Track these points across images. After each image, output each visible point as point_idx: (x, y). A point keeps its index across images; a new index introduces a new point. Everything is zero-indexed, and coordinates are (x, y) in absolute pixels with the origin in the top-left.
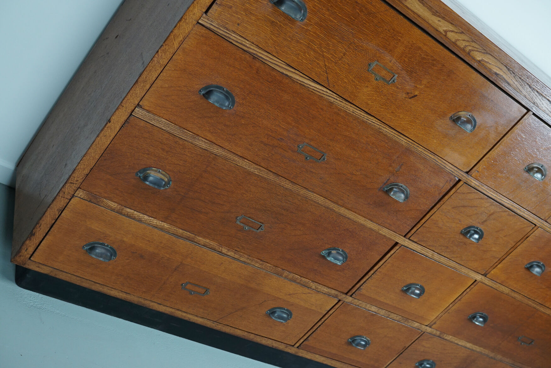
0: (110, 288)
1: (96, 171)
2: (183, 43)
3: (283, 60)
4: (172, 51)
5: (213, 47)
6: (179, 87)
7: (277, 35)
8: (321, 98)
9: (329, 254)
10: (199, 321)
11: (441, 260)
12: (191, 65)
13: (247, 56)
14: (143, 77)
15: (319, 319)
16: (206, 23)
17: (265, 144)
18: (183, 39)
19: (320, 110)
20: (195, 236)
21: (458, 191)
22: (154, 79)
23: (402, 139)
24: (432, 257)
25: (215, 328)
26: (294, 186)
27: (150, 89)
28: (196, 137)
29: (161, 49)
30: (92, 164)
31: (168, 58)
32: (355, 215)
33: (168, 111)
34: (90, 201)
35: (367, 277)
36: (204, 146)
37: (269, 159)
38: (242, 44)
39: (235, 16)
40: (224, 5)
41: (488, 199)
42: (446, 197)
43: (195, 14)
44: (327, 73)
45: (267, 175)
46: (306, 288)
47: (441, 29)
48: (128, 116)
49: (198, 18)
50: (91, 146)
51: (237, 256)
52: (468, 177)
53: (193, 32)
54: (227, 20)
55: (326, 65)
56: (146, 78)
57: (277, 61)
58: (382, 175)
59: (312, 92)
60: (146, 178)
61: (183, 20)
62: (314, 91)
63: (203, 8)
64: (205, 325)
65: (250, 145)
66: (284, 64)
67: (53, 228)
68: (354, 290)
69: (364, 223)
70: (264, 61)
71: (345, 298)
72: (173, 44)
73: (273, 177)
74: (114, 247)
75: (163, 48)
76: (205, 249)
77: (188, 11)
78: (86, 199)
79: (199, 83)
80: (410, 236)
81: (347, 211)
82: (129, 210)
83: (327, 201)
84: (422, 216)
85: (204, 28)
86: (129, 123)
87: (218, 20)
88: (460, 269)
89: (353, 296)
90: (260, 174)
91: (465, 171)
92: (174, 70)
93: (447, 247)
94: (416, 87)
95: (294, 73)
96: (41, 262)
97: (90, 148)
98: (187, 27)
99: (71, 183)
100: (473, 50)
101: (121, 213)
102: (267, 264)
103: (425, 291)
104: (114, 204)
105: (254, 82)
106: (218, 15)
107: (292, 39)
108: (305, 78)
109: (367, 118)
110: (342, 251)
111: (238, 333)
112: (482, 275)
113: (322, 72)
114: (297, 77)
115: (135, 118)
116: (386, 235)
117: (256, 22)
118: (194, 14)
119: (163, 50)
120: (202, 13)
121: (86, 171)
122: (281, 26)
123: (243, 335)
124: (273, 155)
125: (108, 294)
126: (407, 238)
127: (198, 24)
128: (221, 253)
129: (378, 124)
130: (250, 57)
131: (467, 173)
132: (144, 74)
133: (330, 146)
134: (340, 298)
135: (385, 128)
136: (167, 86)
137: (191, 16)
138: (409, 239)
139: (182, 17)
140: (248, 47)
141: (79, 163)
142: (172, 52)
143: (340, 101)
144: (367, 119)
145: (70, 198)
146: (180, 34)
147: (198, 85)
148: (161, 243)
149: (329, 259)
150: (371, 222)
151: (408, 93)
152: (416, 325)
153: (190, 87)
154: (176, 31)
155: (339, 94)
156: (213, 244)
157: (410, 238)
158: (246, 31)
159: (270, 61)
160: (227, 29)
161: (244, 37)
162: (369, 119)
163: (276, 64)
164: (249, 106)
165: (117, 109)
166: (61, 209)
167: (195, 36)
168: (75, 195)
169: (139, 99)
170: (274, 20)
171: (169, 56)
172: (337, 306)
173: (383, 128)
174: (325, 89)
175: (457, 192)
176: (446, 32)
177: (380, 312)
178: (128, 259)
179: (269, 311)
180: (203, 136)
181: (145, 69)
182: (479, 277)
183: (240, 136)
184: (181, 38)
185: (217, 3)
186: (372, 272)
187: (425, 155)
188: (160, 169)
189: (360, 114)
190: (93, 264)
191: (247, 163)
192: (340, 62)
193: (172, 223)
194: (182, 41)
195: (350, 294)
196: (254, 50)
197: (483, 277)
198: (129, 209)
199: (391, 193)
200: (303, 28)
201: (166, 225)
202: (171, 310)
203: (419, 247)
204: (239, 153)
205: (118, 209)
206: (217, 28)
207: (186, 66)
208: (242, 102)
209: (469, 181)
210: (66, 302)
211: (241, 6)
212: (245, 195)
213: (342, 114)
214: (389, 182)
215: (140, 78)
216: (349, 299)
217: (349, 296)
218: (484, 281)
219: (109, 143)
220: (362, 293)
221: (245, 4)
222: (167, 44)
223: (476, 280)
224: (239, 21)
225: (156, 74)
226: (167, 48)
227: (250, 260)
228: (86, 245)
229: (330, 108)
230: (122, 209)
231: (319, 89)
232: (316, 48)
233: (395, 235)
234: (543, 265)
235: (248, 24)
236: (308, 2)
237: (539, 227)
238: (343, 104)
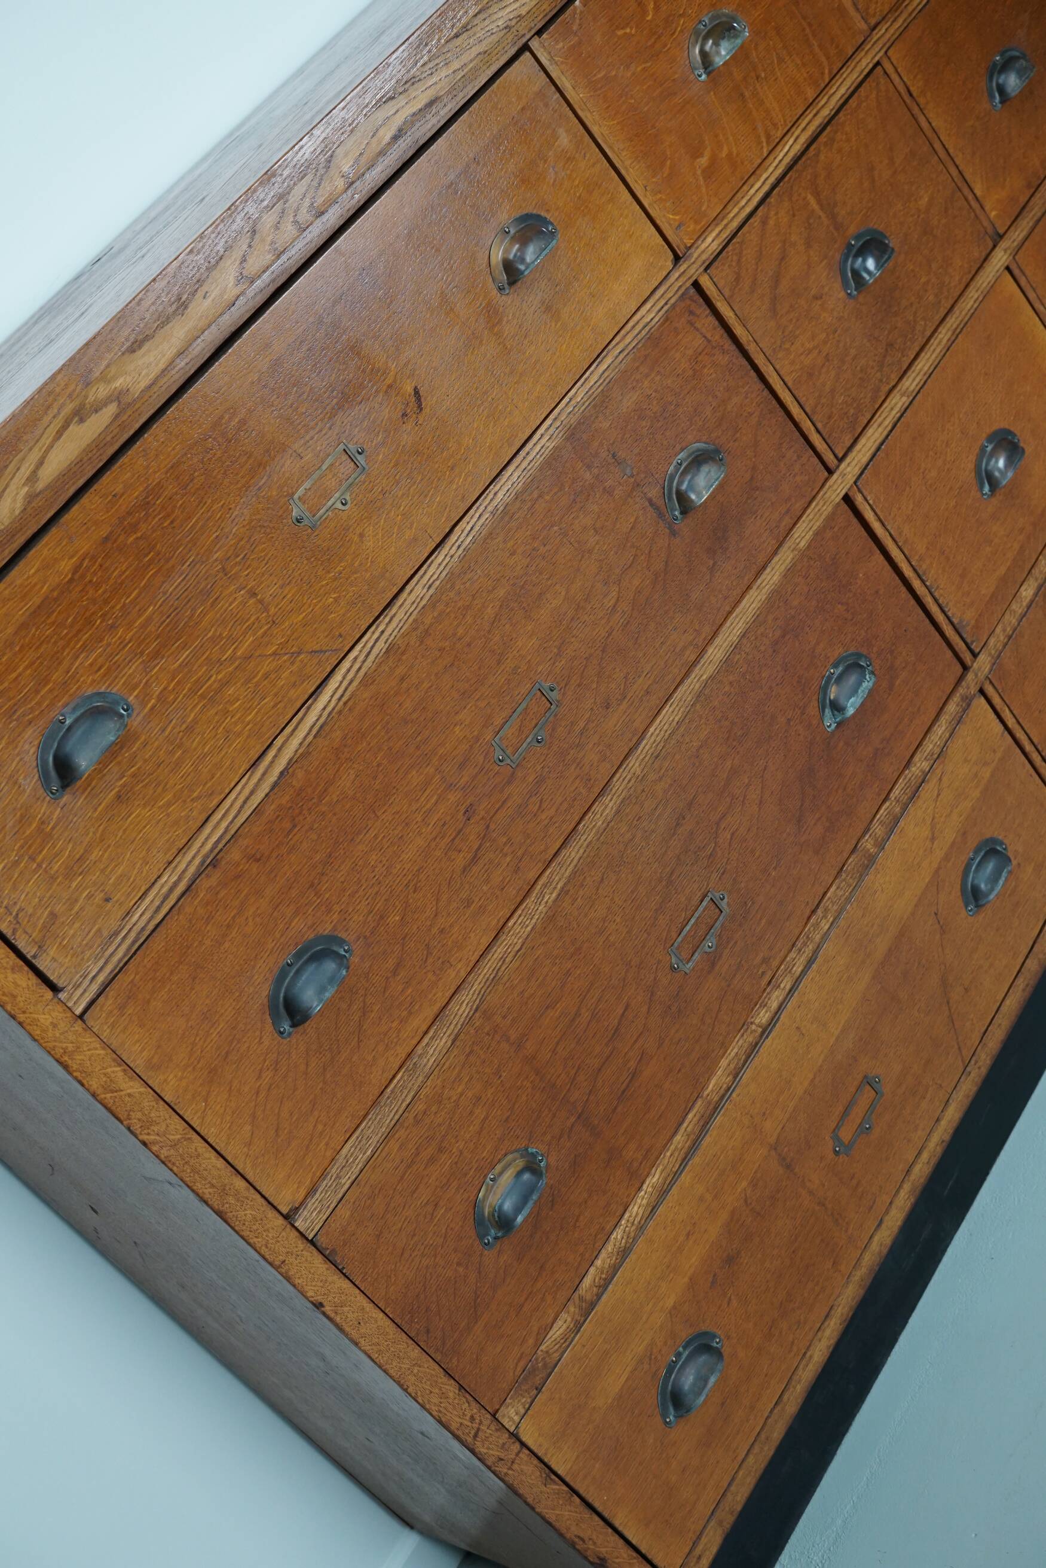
0: (804, 1362)
1: (455, 1361)
2: (131, 1065)
3: (237, 780)
4: (148, 1101)
5: (159, 981)
6: (258, 1093)
7: (160, 788)
8: (368, 681)
9: (837, 707)
10: (953, 1115)
11: (926, 368)
12: (202, 1052)
13: (205, 883)
14: (210, 1194)
15: (1023, 758)
16: (87, 994)
17: (475, 859)
18: (120, 1065)
19: (405, 685)
20: (702, 1096)
21: (727, 292)
22: (221, 1163)
23: (538, 448)
24: (908, 397)
25: (984, 1071)
26: (614, 791)
27: (248, 1177)
28: (414, 1061)
29: (138, 1132)
30: (434, 1370)
31: (167, 1116)
32: (737, 616)
33: (321, 1133)
34: (539, 1390)
35: (929, 601)
36: (442, 1042)
37: (520, 853)
38: (166, 897)
39: (82, 909)
40: (44, 937)
41: (770, 203)
42: (739, 331)
43: (55, 1021)
44: (299, 653)
45: (563, 869)
46: (923, 789)
47: (232, 292)
48: (315, 1251)
49: (69, 1014)
50: (380, 1367)
51: (785, 981)
52: (692, 256)
53: (105, 1034)
54: (89, 932)
55: (274, 654)
56: (213, 1186)
57: (236, 798)
58: (632, 520)
59: (346, 706)
60: (504, 1223)
61: (66, 1058)
62: (344, 699)
63: (42, 996)
64: (970, 1099)
65: (468, 906)
66: (249, 779)
67: (597, 1505)
68: (960, 646)
69: (764, 591)
70: (228, 837)
71: (976, 675)
72: (130, 1095)
73: (576, 850)
74: (685, 1334)
75: (136, 1128)
76: (747, 1075)
77: (42, 1041)
78: (529, 1400)
79: (258, 1033)
80: (832, 457)
81: (718, 641)
82: (587, 1281)
83: (677, 695)
84: (782, 413)
85: (101, 999)
86: (333, 1251)
87: (83, 959)
88: (964, 313)
89: (977, 650)
90: (559, 886)
91: (670, 265)
92: (206, 1101)
93: (890, 345)
94: (390, 386)
95: (280, 750)
96: (687, 1550)
97: (385, 1371)
98: (89, 1050)
99: (476, 1436)
101: (592, 1305)
102: (829, 895)
103: (1007, 427)
104: (559, 1323)
105: (286, 874)
106: (69, 957)
107: (180, 746)
108: (302, 719)
109: (454, 548)
110: (835, 666)
111: (1013, 1004)
112: (995, 246)
113: (294, 668)
114: (294, 743)
115: (323, 1231)
116: (815, 528)
117: (109, 846)
118: (55, 1026)
119: (141, 1127)
120: (56, 1000)
121: (451, 1389)
122: (134, 775)
123: (1024, 990)
124: (509, 839)
125: (820, 1370)
126: (838, 467)
127: (85, 1017)
128: (766, 1030)
129: (480, 516)
130: (208, 876)
131: (677, 258)
132: (201, 1191)
133: (516, 668)
134: (974, 690)
135: (495, 494)
136: (248, 1128)
137: (58, 1035)
138: (840, 460)
139: (57, 1061)
140: (180, 879)
141: (423, 1406)
142: (154, 1103)
143: (390, 622)
144: (459, 547)
145: (517, 1445)
146: (105, 1074)
147: (261, 1038)
148: (701, 1199)
149: (850, 711)
150: (768, 570)
151: (404, 415)
153: (265, 1060)
154: (94, 1084)
155: (368, 624)
156: (736, 1048)
157: (840, 455)
158: (132, 879)
159: (230, 818)
160: (116, 933)
161: (148, 886)
162: (461, 540)
163: (245, 802)
164: (352, 896)
165: (288, 1279)
166: (544, 1475)
167: (118, 1031)
168: (512, 1429)
169: (271, 1214)
170: (113, 793)
171: (164, 1111)
172: (997, 701)
173: (495, 502)
174: (346, 664)
175: (731, 296)
176: (241, 278)
177: (1041, 572)
178: (730, 1299)
179: (966, 906)
180: (415, 1042)
181: (188, 1186)
182: (1000, 258)
183: (435, 930)
184: (117, 1072)
185: (34, 957)
186: (916, 584)
187: (598, 384)
188: (486, 1176)
189: (438, 568)
190: (723, 1404)
191: (520, 921)
192: (272, 611)
193: (650, 1158)
194: (124, 1070)
195: (967, 657)
196: (189, 862)
197: (1004, 244)
198: (585, 1280)
199: (692, 501)
200: (152, 708)
201: (654, 1179)
202: (903, 1194)
203: (870, 431)
204: (485, 941)
205: (577, 1310)
206: (106, 963)
207: (199, 1066)
208: (336, 915)
209: (704, 257)
210: (818, 1490)
211: (56, 884)
212: (612, 939)
213: (428, 621)
214: (660, 502)
215: (210, 1203)
216: (982, 664)
217: (973, 662)
218: (1015, 244)
219: (381, 1315)
220: (973, 622)
221: (52, 872)
222: (126, 1113)
223: (1008, 268)
224: (99, 897)
225: (207, 1155)
226: (139, 1115)
227: (805, 944)
228: (664, 1415)
229: (403, 653)
230: (581, 1298)
231: (341, 683)
232: (219, 678)
233: (821, 504)
234: (1002, 54)
235: (112, 870)
236: (79, 686)
237: (886, 52)
238: (400, 615)
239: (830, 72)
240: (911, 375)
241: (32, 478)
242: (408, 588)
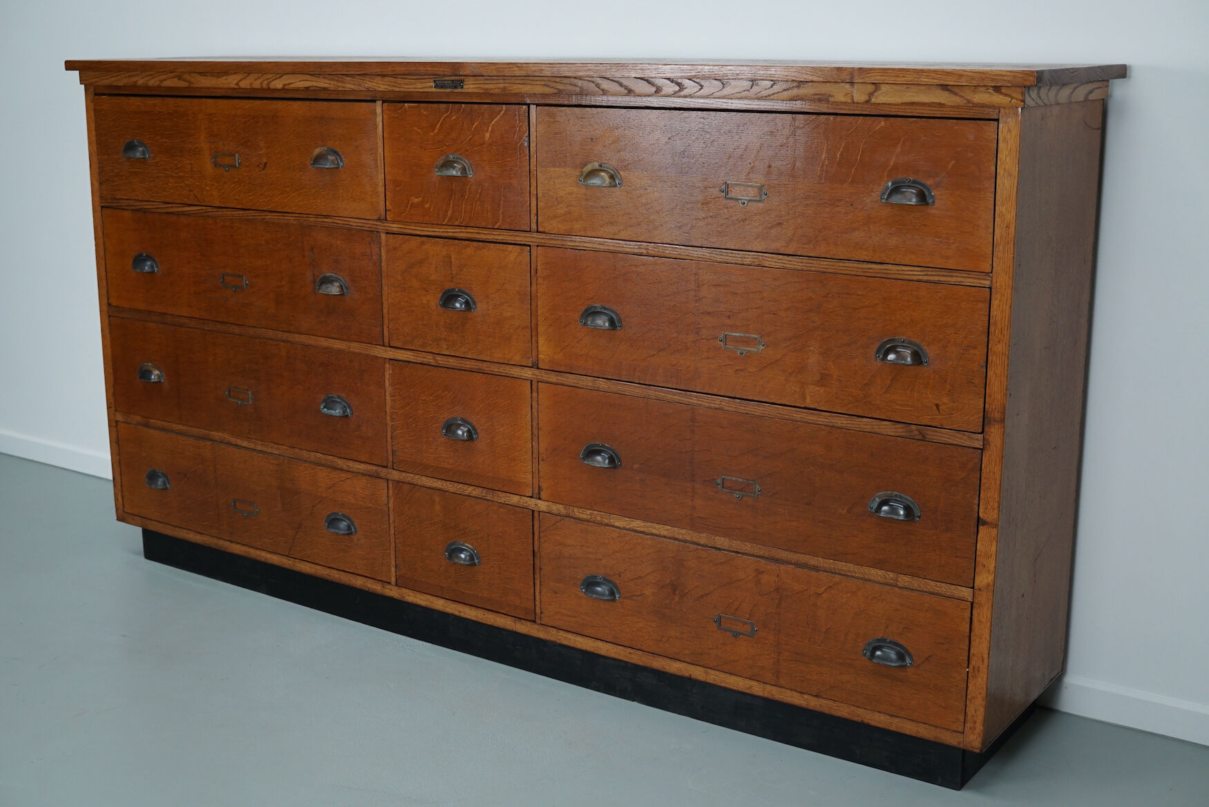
3: (160, 201)
21: (388, 248)
22: (105, 273)
23: (288, 218)
24: (436, 363)
25: (295, 568)
26: (241, 328)
27: (108, 285)
30: (112, 380)
33: (126, 298)
37: (209, 308)
38: (130, 205)
39: (114, 185)
40: (105, 181)
42: (383, 264)
44: (191, 191)
45: (214, 327)
47: (232, 86)
49: (100, 203)
51: (251, 444)
52: (384, 223)
53: (104, 217)
54: (112, 192)
57: (157, 204)
58: (303, 272)
64: (285, 567)
67: (121, 466)
68: (390, 457)
70: (151, 211)
78: (124, 421)
81: (300, 336)
82: (152, 421)
84: (380, 306)
85: (108, 209)
86: (112, 325)
89: (395, 468)
90: (209, 328)
91: (376, 218)
92: (111, 257)
93: (444, 339)
95: (173, 207)
100: (270, 83)
103: (477, 427)
104: (141, 418)
108: (183, 207)
112: (532, 367)
114: (176, 209)
115: (113, 318)
118: (96, 201)
126: (386, 346)
127: (104, 210)
128: (237, 446)
129: (259, 215)
130: (142, 213)
131: (379, 218)
133: (242, 265)
134: (384, 476)
135: (267, 215)
136: (115, 275)
138: (390, 347)
143: (216, 211)
145: (115, 425)
148: (189, 451)
151: (258, 166)
152: (515, 499)
153: (126, 267)
156: (227, 437)
157: (391, 345)
159: (153, 207)
160: (117, 199)
162: (249, 215)
163: (158, 208)
164: (166, 260)
166: (116, 440)
167: (106, 219)
168: (116, 419)
170: (135, 170)
172: (391, 492)
173: (265, 217)
174: (199, 208)
175: (388, 251)
176: (237, 84)
178: (179, 484)
179: (326, 522)
182: (528, 373)
187: (320, 223)
188: (149, 362)
195: (390, 464)
196: (139, 205)
197: (537, 372)
198: (152, 419)
200: (153, 163)
201: (183, 428)
204: (186, 314)
205: (145, 422)
206: (112, 203)
208: (160, 259)
209: (388, 228)
214: (316, 278)
216: (395, 475)
218: (542, 378)
220: (401, 459)
223: (531, 381)
224: (118, 188)
225: (104, 268)
228: (146, 477)
231: (196, 210)
232: (172, 174)
233: (370, 348)
235: (124, 185)
237: (538, 246)
238: (220, 213)
239: (499, 226)
240: (444, 358)
241: (162, 81)
242: (228, 210)
